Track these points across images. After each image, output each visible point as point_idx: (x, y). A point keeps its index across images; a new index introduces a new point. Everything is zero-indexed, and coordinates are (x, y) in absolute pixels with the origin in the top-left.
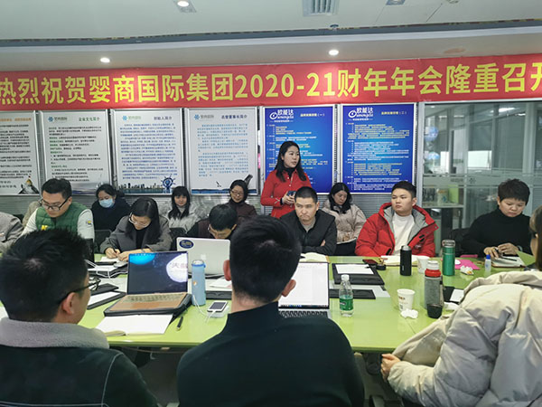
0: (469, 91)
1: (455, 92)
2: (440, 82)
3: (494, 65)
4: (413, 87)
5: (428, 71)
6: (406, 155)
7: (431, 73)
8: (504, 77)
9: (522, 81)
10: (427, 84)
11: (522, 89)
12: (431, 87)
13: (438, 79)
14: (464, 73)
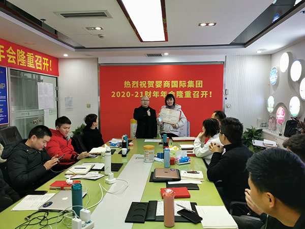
0: (25, 65)
1: (21, 64)
2: (15, 57)
3: (32, 54)
4: (4, 57)
5: (9, 50)
6: (5, 99)
7: (11, 51)
8: (36, 61)
9: (41, 64)
10: (10, 57)
11: (41, 68)
12: (11, 59)
13: (13, 55)
14: (23, 55)
